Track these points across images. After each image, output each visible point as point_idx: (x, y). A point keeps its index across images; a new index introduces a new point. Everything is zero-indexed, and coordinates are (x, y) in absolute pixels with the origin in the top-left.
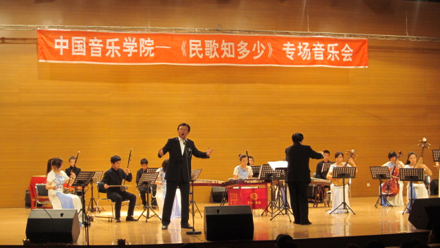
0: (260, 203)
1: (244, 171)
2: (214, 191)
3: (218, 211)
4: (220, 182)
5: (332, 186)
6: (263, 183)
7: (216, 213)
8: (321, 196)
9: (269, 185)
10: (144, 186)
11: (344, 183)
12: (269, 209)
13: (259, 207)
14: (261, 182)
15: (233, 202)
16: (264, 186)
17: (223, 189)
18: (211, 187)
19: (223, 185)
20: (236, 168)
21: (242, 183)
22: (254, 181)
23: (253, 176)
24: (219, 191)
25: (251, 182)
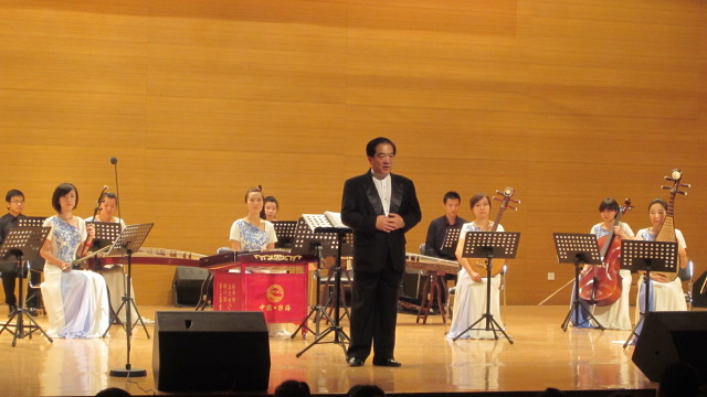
0: (288, 308)
1: (256, 230)
2: (181, 277)
3: (188, 323)
4: (196, 257)
5: (462, 274)
6: (297, 262)
7: (183, 328)
8: (435, 300)
9: (312, 267)
10: (13, 259)
11: (489, 268)
12: (310, 323)
13: (287, 317)
14: (293, 258)
15: (225, 304)
16: (299, 270)
17: (201, 274)
18: (174, 267)
19: (202, 263)
20: (235, 224)
21: (248, 259)
22: (278, 257)
23: (277, 245)
24: (193, 277)
25: (271, 258)
